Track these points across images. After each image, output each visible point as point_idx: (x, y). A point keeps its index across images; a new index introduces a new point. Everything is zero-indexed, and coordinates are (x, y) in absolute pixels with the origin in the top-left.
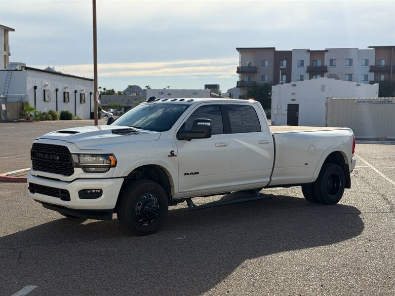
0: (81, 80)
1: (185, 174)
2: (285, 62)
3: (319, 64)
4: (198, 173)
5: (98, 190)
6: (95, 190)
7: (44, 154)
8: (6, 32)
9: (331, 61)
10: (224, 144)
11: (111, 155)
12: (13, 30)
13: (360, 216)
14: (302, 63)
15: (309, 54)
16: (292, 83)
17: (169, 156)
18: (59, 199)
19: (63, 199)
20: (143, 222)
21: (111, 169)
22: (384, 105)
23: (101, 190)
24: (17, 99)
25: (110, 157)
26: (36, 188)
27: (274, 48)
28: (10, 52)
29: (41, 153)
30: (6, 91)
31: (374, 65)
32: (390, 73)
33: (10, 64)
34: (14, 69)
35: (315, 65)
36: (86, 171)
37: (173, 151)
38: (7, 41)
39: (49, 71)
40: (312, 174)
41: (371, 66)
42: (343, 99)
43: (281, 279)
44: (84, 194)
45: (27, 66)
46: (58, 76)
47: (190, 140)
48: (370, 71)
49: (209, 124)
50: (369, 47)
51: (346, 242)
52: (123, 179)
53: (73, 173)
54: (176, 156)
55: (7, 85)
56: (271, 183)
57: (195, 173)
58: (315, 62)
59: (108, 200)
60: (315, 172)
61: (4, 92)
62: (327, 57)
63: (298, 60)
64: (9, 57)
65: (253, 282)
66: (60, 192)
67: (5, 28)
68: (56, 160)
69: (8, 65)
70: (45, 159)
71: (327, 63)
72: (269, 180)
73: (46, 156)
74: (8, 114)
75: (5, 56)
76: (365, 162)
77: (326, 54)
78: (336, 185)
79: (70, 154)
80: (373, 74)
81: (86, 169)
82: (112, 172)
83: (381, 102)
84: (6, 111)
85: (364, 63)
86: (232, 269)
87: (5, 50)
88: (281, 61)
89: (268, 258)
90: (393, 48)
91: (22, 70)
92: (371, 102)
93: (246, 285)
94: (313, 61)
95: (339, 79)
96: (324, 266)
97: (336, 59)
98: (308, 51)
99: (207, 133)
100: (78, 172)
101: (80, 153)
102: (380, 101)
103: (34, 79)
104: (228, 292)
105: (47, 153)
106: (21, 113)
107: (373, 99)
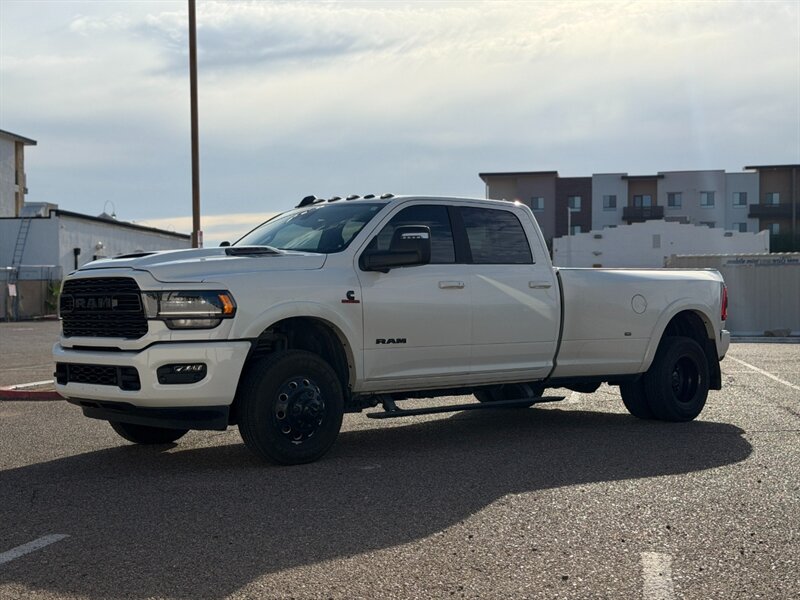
0: (168, 237)
1: (378, 342)
2: (578, 201)
3: (647, 202)
4: (404, 341)
5: (197, 364)
6: (192, 365)
7: (86, 299)
8: (19, 147)
9: (671, 196)
10: (457, 284)
11: (225, 292)
12: (34, 143)
13: (744, 436)
14: (612, 202)
15: (625, 185)
16: (593, 232)
17: (343, 301)
18: (118, 387)
19: (126, 386)
20: (291, 437)
21: (224, 321)
22: (781, 267)
23: (204, 366)
24: (40, 273)
25: (222, 297)
26: (71, 372)
27: (556, 173)
28: (27, 186)
29: (81, 297)
30: (17, 259)
31: (758, 202)
32: (791, 217)
33: (27, 207)
34: (34, 215)
35: (638, 204)
36: (172, 328)
37: (352, 292)
38: (20, 165)
39: (104, 220)
40: (640, 355)
41: (752, 206)
42: (699, 258)
43: (580, 520)
44: (169, 374)
45: (60, 208)
46: (124, 229)
47: (386, 271)
48: (751, 216)
49: (425, 236)
50: (747, 168)
51: (716, 470)
52: (250, 344)
53: (146, 331)
54: (358, 302)
55: (20, 247)
56: (555, 371)
57: (399, 341)
58: (638, 199)
59: (219, 386)
60: (646, 350)
61: (13, 262)
62: (663, 189)
63: (604, 197)
64: (25, 195)
65: (523, 524)
66: (119, 372)
67: (17, 139)
68: (110, 309)
69: (22, 207)
70: (90, 309)
71: (662, 201)
72: (551, 364)
73: (92, 303)
74: (21, 304)
75: (17, 194)
76: (749, 366)
77: (660, 184)
78: (690, 380)
79: (140, 292)
80: (757, 221)
81: (171, 323)
82: (226, 328)
83: (777, 263)
84: (16, 299)
85: (737, 201)
86: (476, 506)
87: (17, 183)
88: (570, 199)
89: (555, 491)
90: (794, 170)
91: (49, 217)
92: (754, 261)
93: (509, 528)
94: (635, 196)
95: (688, 223)
96: (671, 502)
97: (680, 193)
98: (624, 177)
99: (420, 256)
100: (156, 329)
101: (160, 289)
102: (774, 261)
103: (73, 235)
104: (471, 537)
105: (91, 297)
106: (47, 304)
107: (759, 256)
